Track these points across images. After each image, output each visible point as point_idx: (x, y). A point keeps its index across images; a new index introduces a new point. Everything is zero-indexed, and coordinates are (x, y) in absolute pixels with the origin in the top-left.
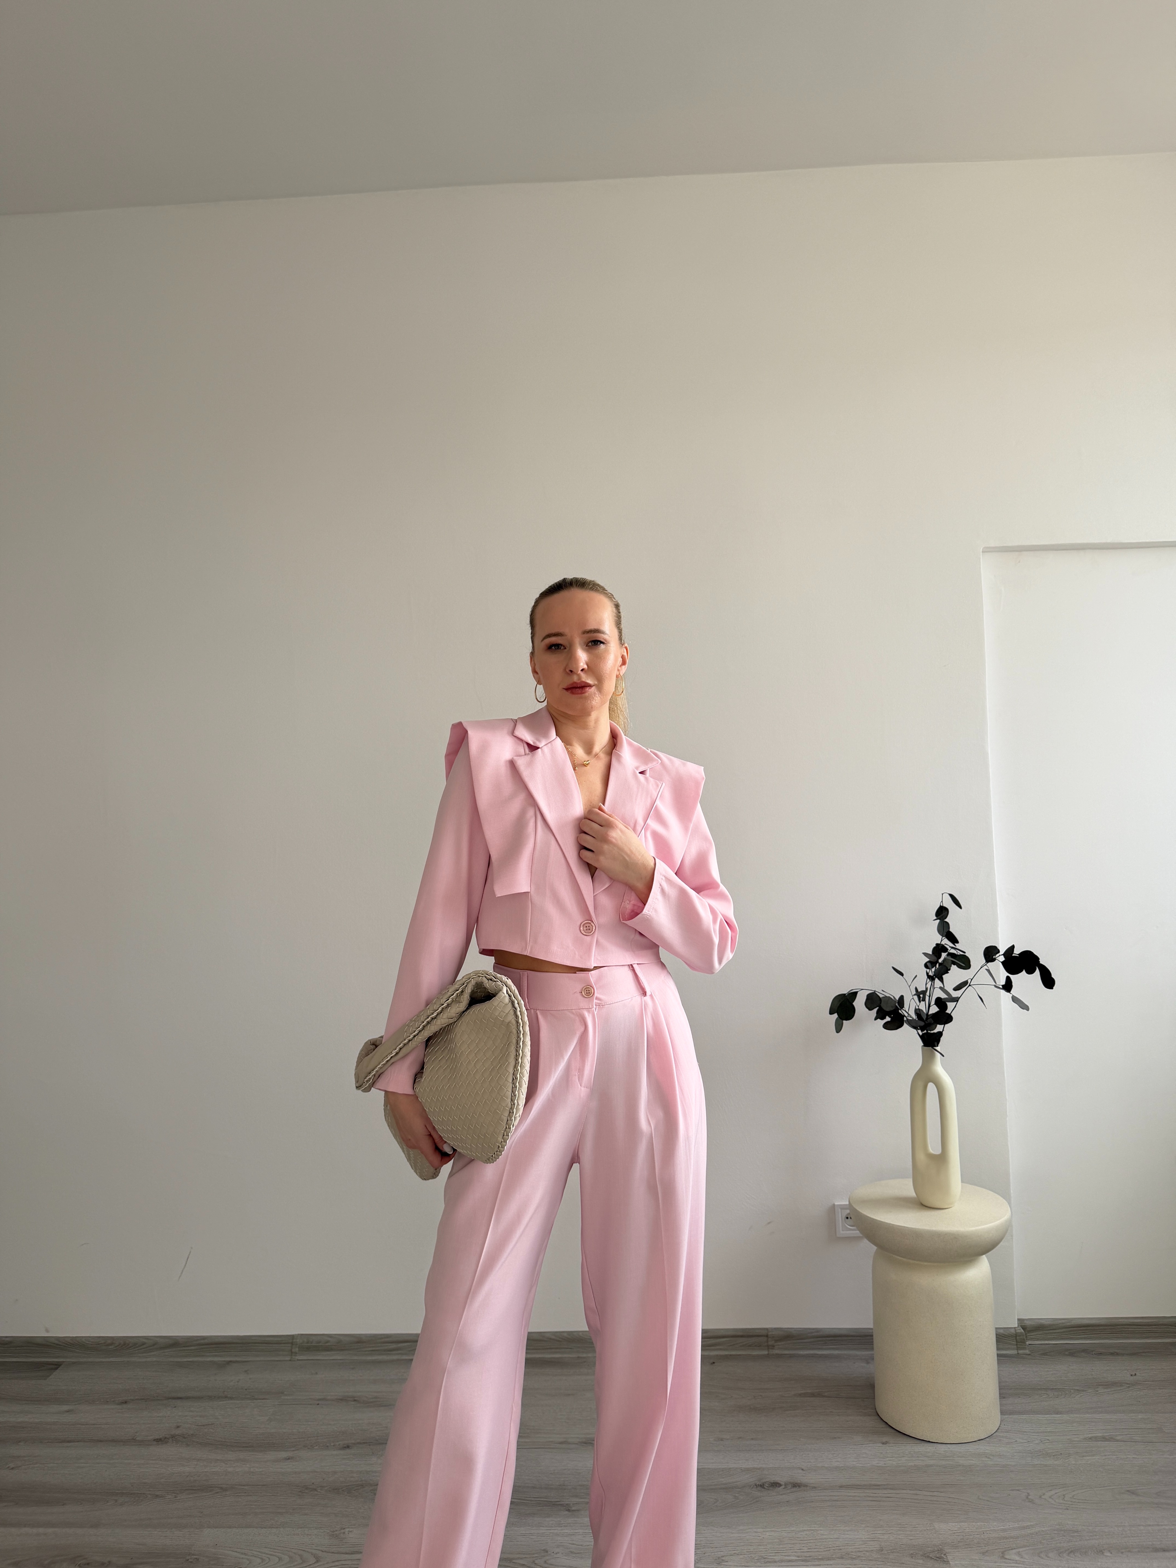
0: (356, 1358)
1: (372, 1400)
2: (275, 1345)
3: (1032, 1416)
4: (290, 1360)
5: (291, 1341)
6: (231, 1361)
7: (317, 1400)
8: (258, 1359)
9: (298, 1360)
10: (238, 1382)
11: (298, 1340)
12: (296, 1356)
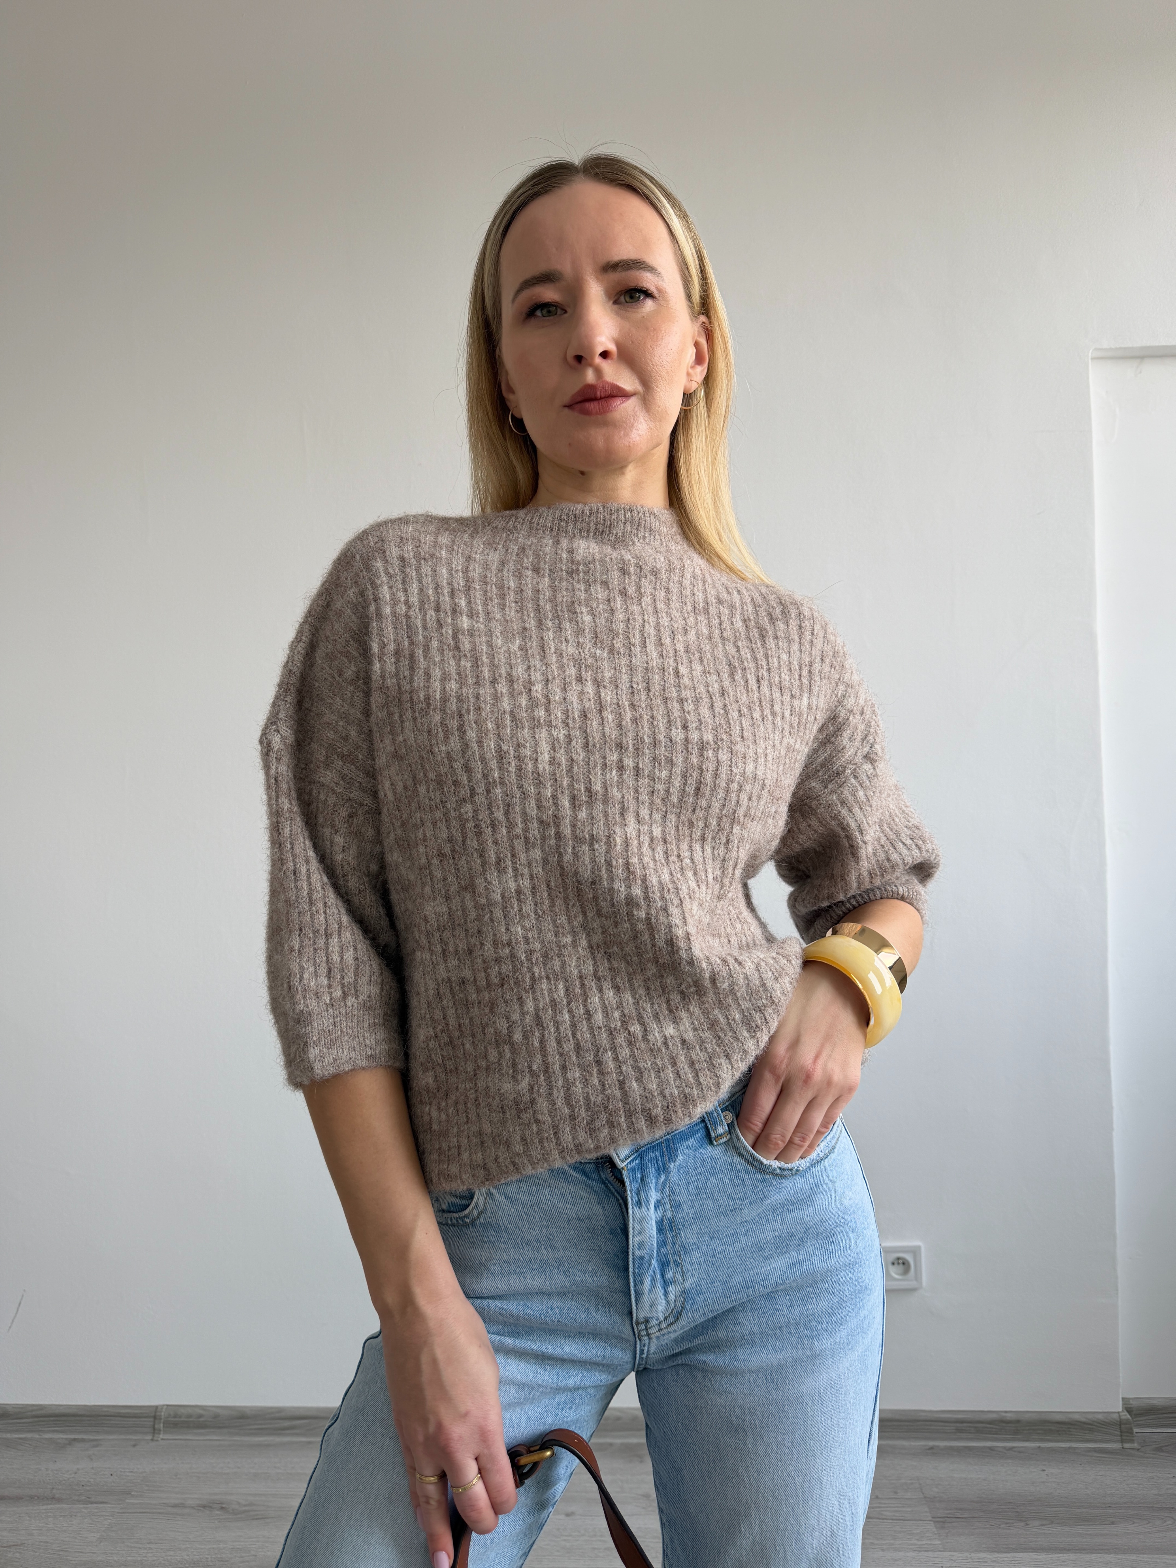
0: (237, 1438)
1: (244, 1508)
2: (131, 1419)
3: (1156, 1556)
4: (152, 1440)
5: (153, 1414)
6: (75, 1440)
7: (172, 1507)
8: (111, 1437)
9: (162, 1439)
10: (76, 1473)
11: (163, 1414)
12: (160, 1434)
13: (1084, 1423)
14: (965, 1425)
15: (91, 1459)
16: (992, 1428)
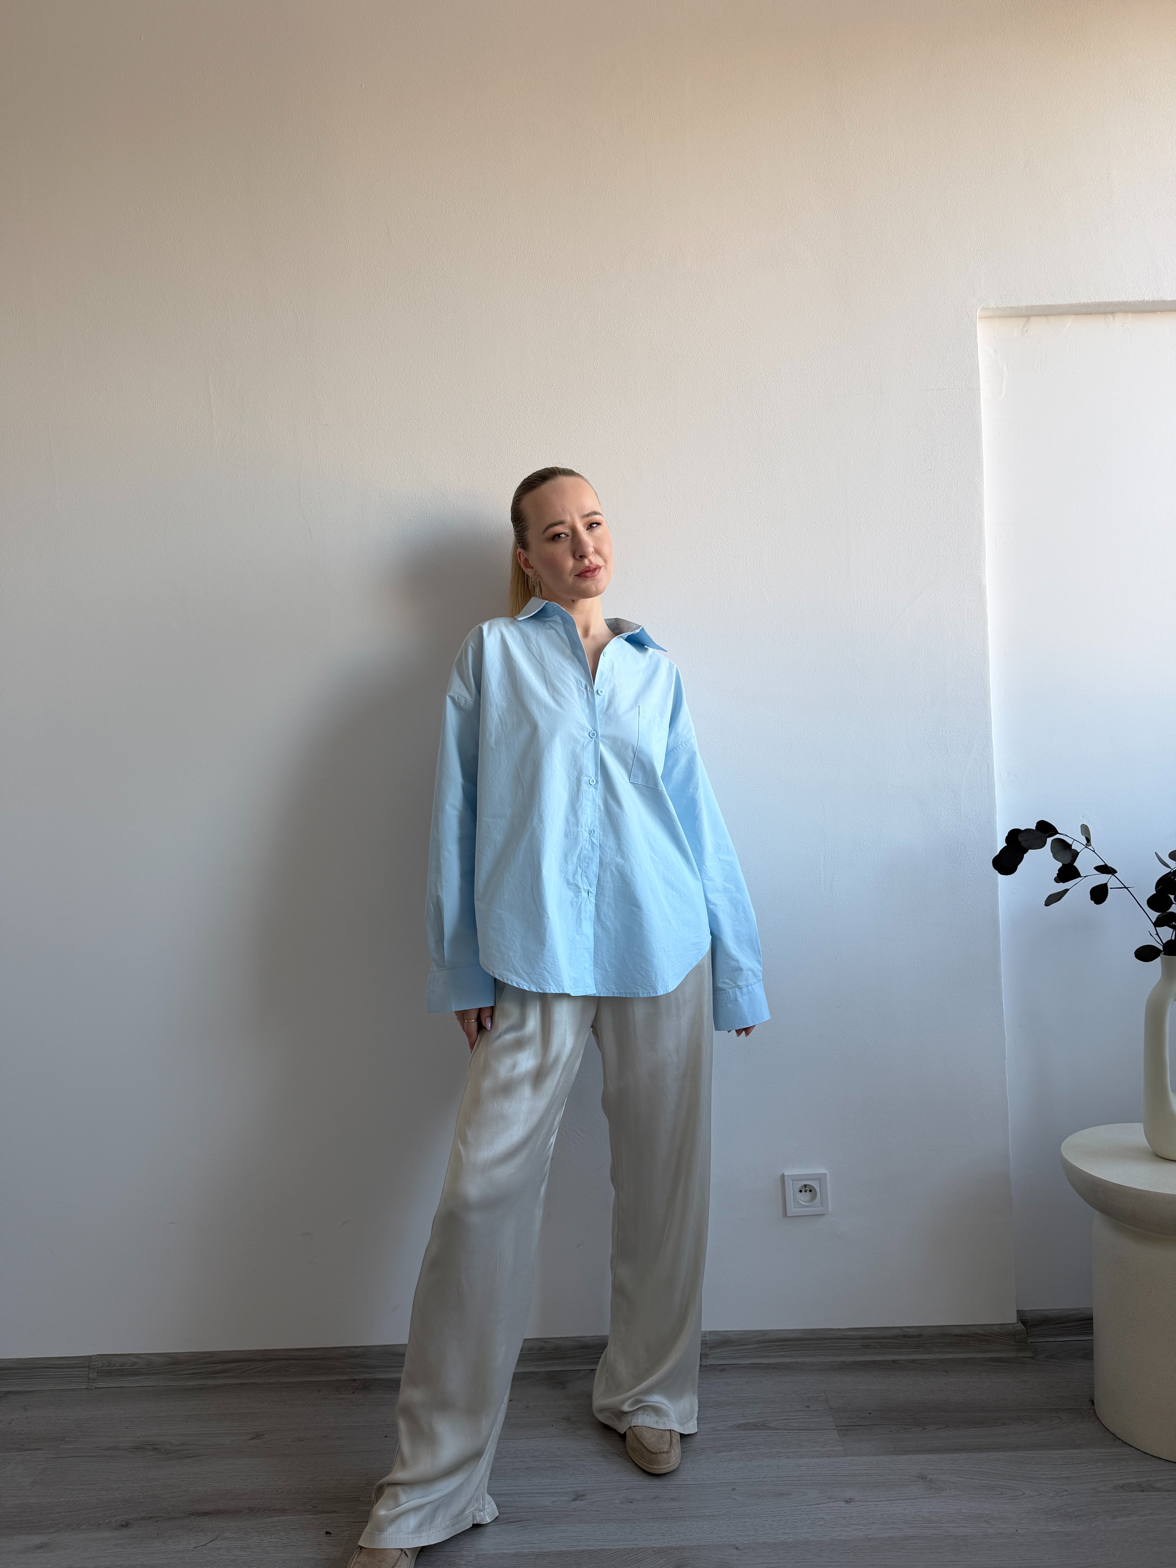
0: (172, 1384)
1: (176, 1448)
2: (67, 1370)
3: (1042, 1452)
4: (86, 1389)
5: (87, 1364)
6: (9, 1392)
7: (105, 1450)
9: (96, 1388)
11: (96, 1363)
12: (94, 1383)
13: (982, 1335)
14: (870, 1341)
15: (26, 1410)
16: (895, 1343)
